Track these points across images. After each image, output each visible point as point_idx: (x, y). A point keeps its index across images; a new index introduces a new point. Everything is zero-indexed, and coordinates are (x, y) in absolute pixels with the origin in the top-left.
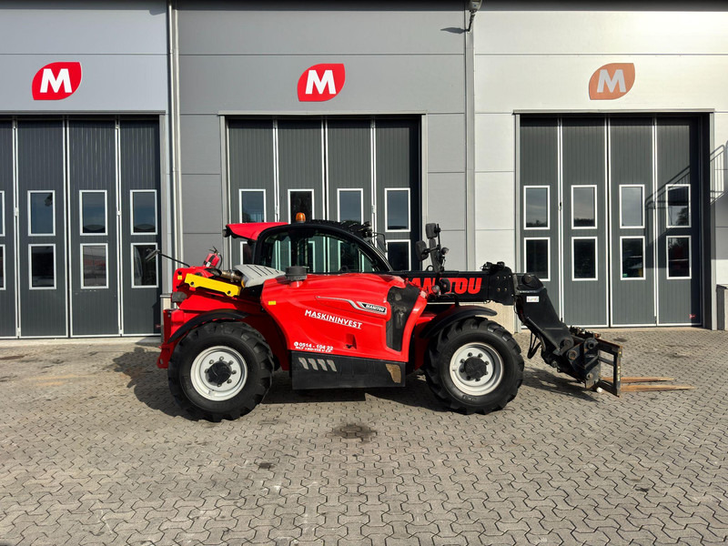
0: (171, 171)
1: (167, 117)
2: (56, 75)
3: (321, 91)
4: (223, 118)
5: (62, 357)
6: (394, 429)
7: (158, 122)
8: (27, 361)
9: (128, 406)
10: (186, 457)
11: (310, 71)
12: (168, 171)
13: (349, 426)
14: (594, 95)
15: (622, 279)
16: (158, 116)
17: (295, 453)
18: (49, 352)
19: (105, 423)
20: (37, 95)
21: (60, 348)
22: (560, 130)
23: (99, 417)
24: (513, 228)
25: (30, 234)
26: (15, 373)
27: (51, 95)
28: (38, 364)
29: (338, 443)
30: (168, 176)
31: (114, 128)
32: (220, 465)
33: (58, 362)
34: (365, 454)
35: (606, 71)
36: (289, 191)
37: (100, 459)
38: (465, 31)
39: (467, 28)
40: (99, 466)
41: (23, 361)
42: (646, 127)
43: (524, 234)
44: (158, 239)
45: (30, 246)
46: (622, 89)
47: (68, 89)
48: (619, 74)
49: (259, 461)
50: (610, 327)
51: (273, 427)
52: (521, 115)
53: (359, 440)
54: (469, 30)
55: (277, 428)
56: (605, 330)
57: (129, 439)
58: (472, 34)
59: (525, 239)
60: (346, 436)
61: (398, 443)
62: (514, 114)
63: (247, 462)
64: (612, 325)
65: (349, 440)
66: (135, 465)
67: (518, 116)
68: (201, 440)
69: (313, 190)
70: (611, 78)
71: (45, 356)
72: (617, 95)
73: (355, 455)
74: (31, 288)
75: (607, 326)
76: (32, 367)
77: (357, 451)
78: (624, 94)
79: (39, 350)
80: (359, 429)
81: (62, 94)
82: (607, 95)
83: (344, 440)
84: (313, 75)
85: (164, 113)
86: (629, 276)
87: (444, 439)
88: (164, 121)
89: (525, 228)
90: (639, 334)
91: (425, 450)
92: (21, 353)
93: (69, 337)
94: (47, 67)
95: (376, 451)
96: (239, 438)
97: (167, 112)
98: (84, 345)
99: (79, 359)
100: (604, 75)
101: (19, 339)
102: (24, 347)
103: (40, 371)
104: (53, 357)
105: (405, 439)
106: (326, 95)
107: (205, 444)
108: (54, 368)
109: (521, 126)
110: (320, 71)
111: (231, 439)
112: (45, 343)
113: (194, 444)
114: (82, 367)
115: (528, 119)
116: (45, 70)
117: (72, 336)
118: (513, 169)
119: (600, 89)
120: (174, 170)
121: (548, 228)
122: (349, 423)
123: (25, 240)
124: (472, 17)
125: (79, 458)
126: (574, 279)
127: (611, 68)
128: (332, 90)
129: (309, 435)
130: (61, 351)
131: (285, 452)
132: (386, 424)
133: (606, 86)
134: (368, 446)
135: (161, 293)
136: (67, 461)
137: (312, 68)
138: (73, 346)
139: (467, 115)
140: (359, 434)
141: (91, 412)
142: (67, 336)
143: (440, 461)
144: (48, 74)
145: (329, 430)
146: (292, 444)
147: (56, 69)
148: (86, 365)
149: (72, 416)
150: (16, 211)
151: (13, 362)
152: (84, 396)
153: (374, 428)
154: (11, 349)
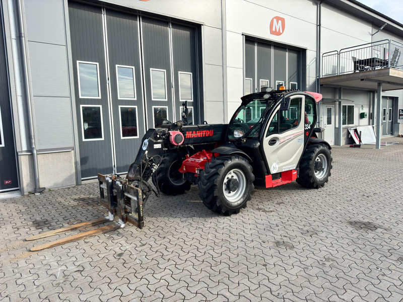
0: (18, 37)
12: (14, 36)
14: (271, 31)
22: (256, 48)
35: (275, 20)
36: (117, 66)
46: (281, 31)
48: (280, 23)
62: (243, 35)
70: (277, 24)
78: (281, 34)
82: (276, 33)
100: (275, 22)
118: (242, 67)
120: (23, 36)
127: (277, 19)
133: (275, 28)
139: (223, 31)
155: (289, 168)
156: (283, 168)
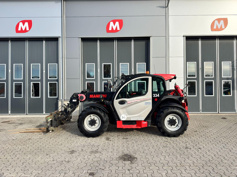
0: (62, 57)
1: (61, 38)
2: (24, 24)
3: (114, 29)
4: (80, 39)
5: (23, 122)
6: (144, 157)
7: (58, 40)
8: (10, 124)
9: (42, 143)
10: (60, 168)
11: (111, 22)
12: (61, 57)
13: (126, 155)
14: (212, 29)
15: (223, 96)
16: (58, 38)
17: (104, 168)
18: (19, 120)
19: (32, 151)
20: (17, 31)
21: (23, 118)
22: (200, 42)
23: (30, 148)
24: (183, 77)
25: (14, 79)
26: (5, 128)
27: (22, 31)
28: (13, 125)
29: (121, 163)
30: (61, 59)
31: (43, 42)
32: (73, 173)
33: (21, 124)
34: (133, 169)
35: (217, 21)
36: (103, 64)
37: (26, 168)
38: (166, 7)
39: (167, 6)
40: (25, 172)
41: (9, 123)
42: (232, 41)
43: (187, 79)
44: (58, 81)
45: (14, 83)
46: (223, 27)
47: (28, 29)
48: (222, 22)
49: (89, 172)
50: (219, 113)
51: (95, 154)
52: (186, 37)
53: (130, 162)
54: (167, 7)
55: (97, 155)
56: (217, 114)
57: (39, 159)
58: (168, 8)
59: (188, 81)
60: (125, 160)
61: (146, 164)
62: (183, 36)
63: (84, 171)
64: (219, 112)
65: (126, 162)
66: (39, 172)
67: (185, 37)
68: (67, 160)
69: (111, 64)
70: (219, 23)
71: (17, 122)
72: (221, 29)
73: (128, 170)
74: (14, 97)
75: (218, 112)
76: (11, 126)
77: (129, 168)
78: (224, 29)
79: (15, 119)
80: (129, 157)
81: (26, 31)
82: (217, 29)
83: (124, 162)
84: (112, 24)
85: (60, 37)
86: (225, 95)
87: (165, 162)
88: (60, 40)
89: (188, 77)
90: (230, 116)
91: (157, 168)
92: (9, 120)
93: (27, 114)
94: (21, 22)
95: (137, 168)
96: (82, 159)
97: (61, 37)
98: (31, 117)
99: (28, 123)
100: (216, 22)
101: (10, 115)
102: (11, 118)
103: (14, 127)
104: (20, 122)
105: (149, 162)
106: (116, 31)
107: (68, 162)
108: (19, 126)
109: (186, 41)
110: (114, 22)
111: (79, 160)
112: (18, 116)
113: (64, 162)
114: (29, 126)
115: (188, 38)
116: (20, 23)
117: (28, 114)
118: (183, 56)
119: (215, 27)
120: (63, 57)
121: (196, 77)
122: (125, 154)
123: (12, 81)
124: (169, 2)
125: (18, 168)
126: (205, 96)
127: (219, 20)
128: (118, 29)
129: (110, 159)
130: (23, 120)
131: (100, 167)
132: (140, 154)
133: (217, 26)
134: (134, 165)
135: (58, 100)
136: (13, 169)
137: (111, 21)
138: (27, 118)
139: (167, 37)
140: (130, 159)
141: (28, 145)
142: (26, 114)
143: (165, 174)
144: (21, 24)
145: (118, 157)
146: (103, 163)
147: (24, 22)
148: (30, 125)
149: (20, 147)
150: (10, 71)
151: (5, 124)
152: (27, 138)
153: (135, 156)
154: (6, 118)
155: (138, 119)
156: (131, 118)
